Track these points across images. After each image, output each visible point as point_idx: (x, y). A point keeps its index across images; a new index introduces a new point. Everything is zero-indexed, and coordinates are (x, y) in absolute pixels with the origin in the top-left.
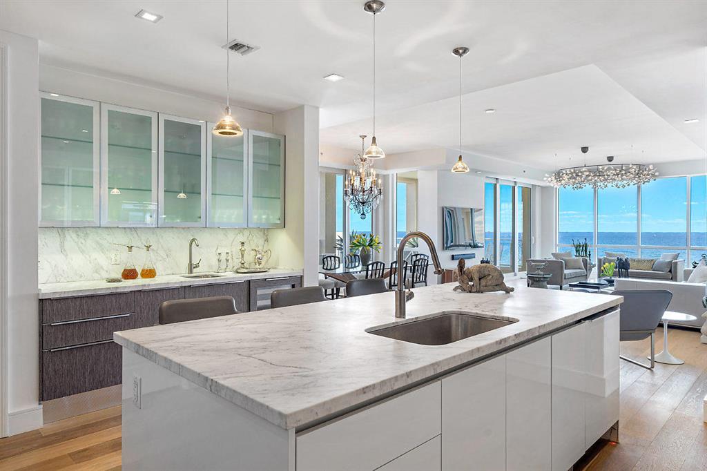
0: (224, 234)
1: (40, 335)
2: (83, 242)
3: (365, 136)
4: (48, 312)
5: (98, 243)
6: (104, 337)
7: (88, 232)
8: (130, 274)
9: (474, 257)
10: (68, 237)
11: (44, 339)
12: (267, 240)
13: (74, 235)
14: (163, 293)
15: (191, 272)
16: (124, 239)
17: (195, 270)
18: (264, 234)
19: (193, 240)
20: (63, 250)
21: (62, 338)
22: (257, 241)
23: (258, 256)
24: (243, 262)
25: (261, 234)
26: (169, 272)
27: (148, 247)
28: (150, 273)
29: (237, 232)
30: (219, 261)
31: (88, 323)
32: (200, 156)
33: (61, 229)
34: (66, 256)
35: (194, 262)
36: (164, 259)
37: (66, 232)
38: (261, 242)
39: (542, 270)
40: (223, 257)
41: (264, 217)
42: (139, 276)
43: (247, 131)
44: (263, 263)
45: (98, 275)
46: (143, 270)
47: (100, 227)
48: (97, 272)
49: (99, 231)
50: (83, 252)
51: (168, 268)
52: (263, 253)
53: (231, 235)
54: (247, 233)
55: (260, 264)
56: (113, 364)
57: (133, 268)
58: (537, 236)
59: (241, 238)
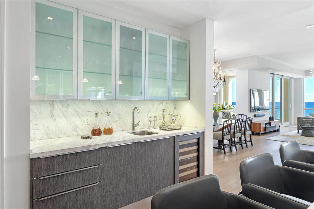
0: (152, 104)
1: (30, 188)
2: (66, 110)
3: (216, 50)
4: (37, 168)
5: (75, 110)
6: (80, 185)
7: (70, 103)
8: (96, 132)
9: (265, 116)
10: (56, 107)
11: (34, 190)
12: (175, 108)
13: (60, 106)
14: (121, 148)
15: (134, 129)
16: (92, 108)
17: (136, 128)
18: (174, 104)
19: (136, 108)
20: (52, 116)
21: (48, 189)
22: (170, 108)
23: (173, 118)
24: (164, 122)
25: (172, 104)
26: (120, 129)
27: (108, 114)
28: (109, 131)
29: (159, 102)
30: (150, 121)
31: (68, 175)
32: (142, 52)
33: (52, 101)
34: (55, 120)
35: (135, 123)
36: (117, 121)
37: (55, 103)
38: (172, 108)
39: (309, 123)
40: (152, 119)
41: (177, 93)
42: (102, 133)
43: (169, 36)
44: (176, 122)
45: (75, 132)
46: (105, 129)
47: (77, 100)
48: (75, 131)
49: (77, 102)
50: (66, 117)
51: (119, 127)
52: (176, 116)
53: (156, 104)
54: (164, 103)
55: (174, 123)
56: (86, 204)
57: (99, 128)
58: (293, 105)
59: (162, 107)
